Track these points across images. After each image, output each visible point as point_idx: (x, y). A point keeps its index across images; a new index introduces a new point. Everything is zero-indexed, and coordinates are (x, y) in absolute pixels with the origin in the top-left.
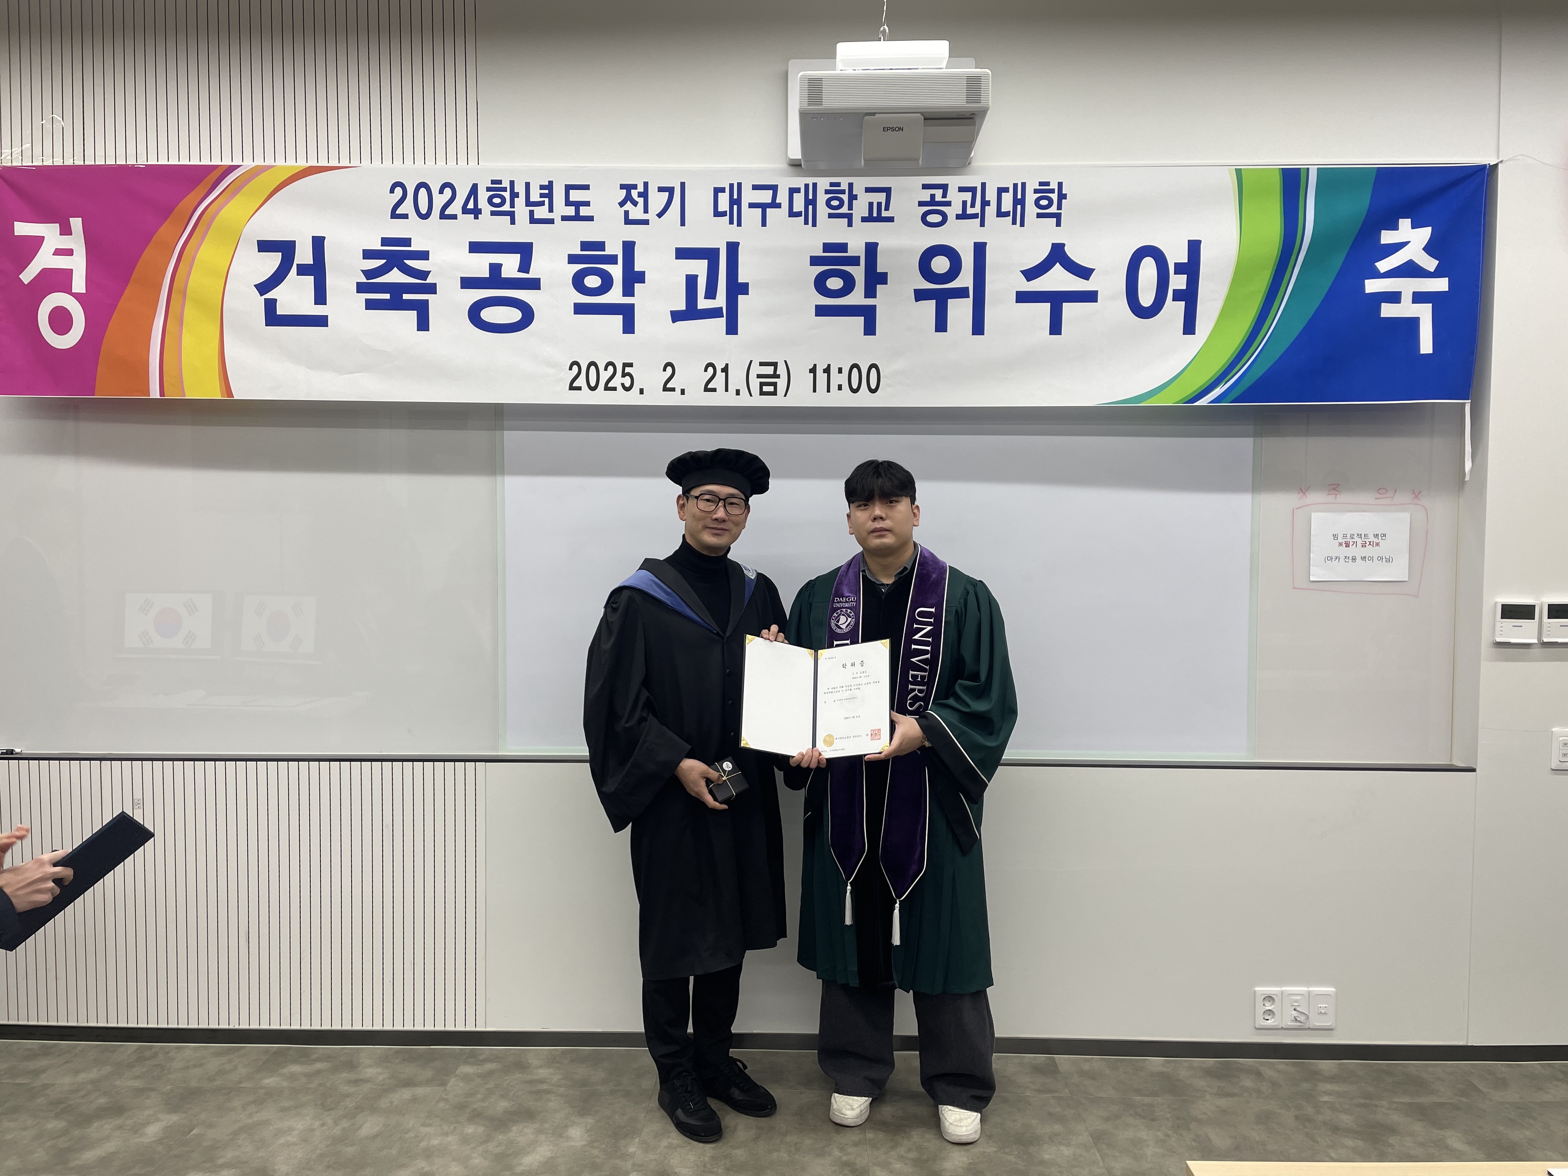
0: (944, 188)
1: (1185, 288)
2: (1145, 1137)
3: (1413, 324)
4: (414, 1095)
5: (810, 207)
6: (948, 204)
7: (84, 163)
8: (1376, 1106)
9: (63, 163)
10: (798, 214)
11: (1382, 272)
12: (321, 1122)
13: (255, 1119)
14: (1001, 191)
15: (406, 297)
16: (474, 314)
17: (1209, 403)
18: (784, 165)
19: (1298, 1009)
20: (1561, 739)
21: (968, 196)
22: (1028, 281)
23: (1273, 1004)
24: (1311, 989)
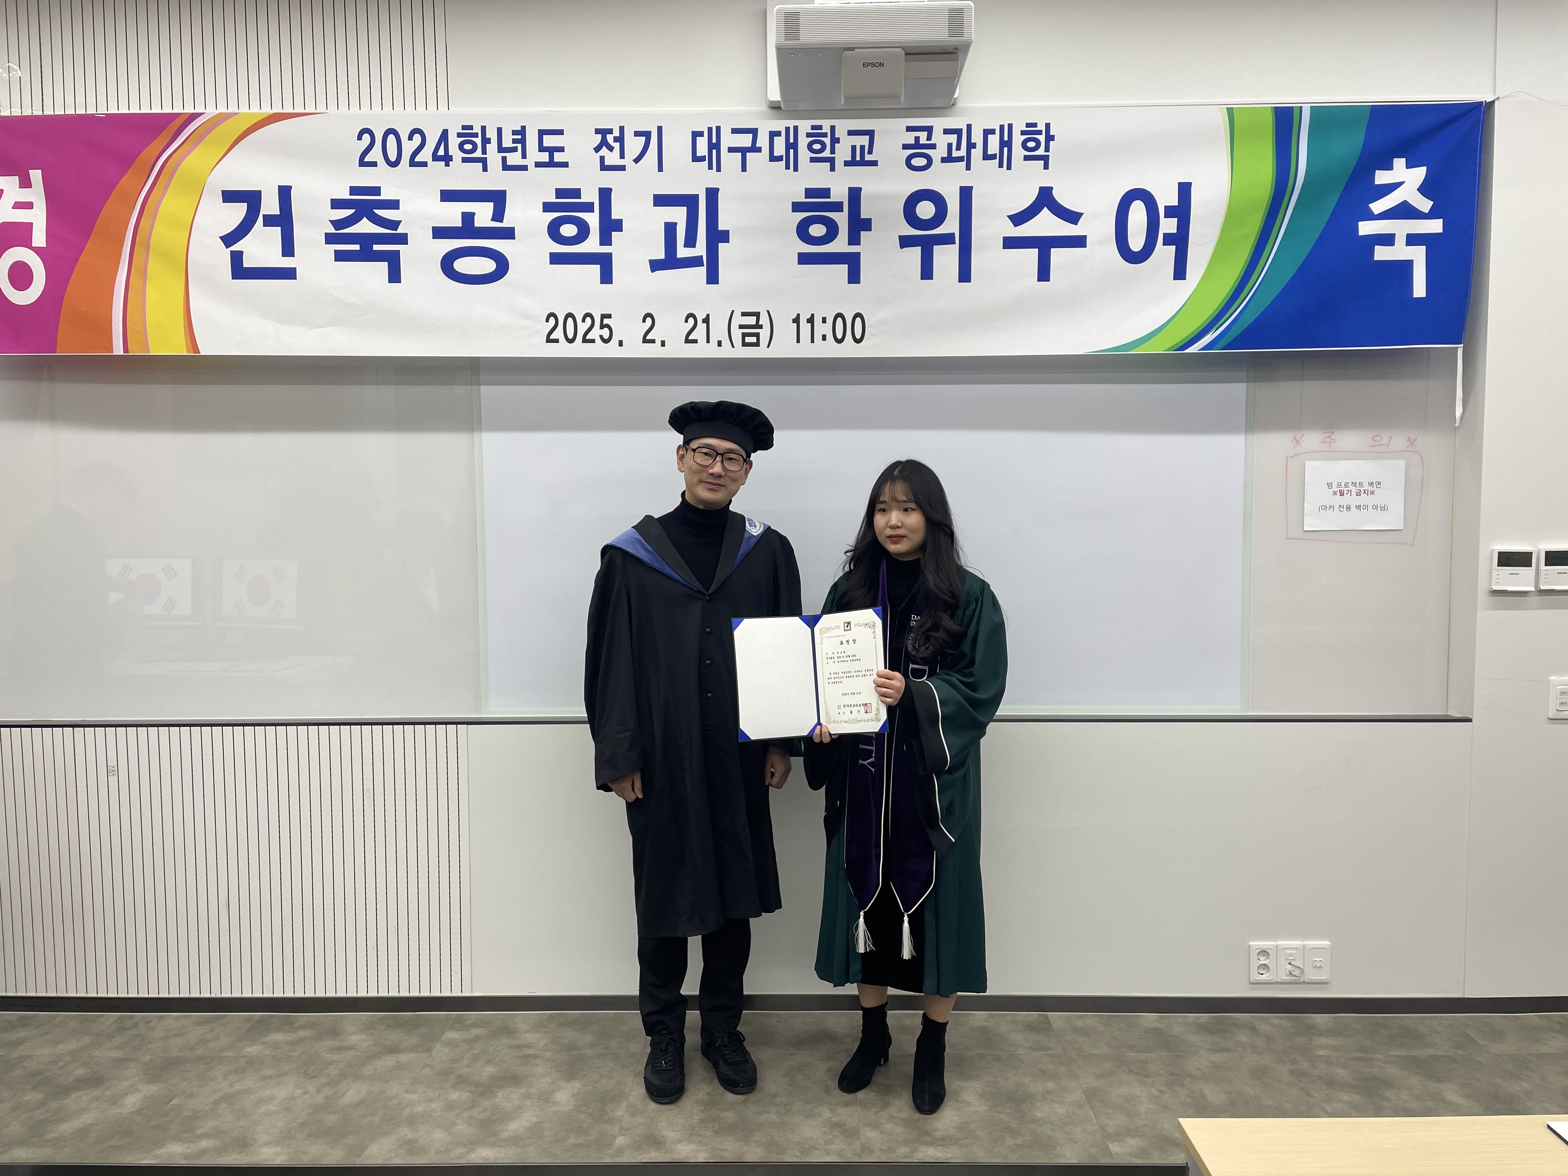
0: (929, 130)
1: (1175, 231)
2: (1139, 1094)
3: (1407, 266)
4: (398, 1062)
5: (792, 151)
6: (933, 147)
7: (43, 113)
8: (1372, 1060)
9: (21, 113)
10: (779, 159)
11: (1376, 214)
12: (303, 1090)
13: (236, 1088)
14: (987, 132)
15: (376, 247)
16: (447, 264)
17: (1199, 350)
18: (764, 108)
19: (1293, 963)
20: (1558, 687)
21: (953, 138)
22: (1015, 226)
23: (1268, 958)
24: (1306, 943)
